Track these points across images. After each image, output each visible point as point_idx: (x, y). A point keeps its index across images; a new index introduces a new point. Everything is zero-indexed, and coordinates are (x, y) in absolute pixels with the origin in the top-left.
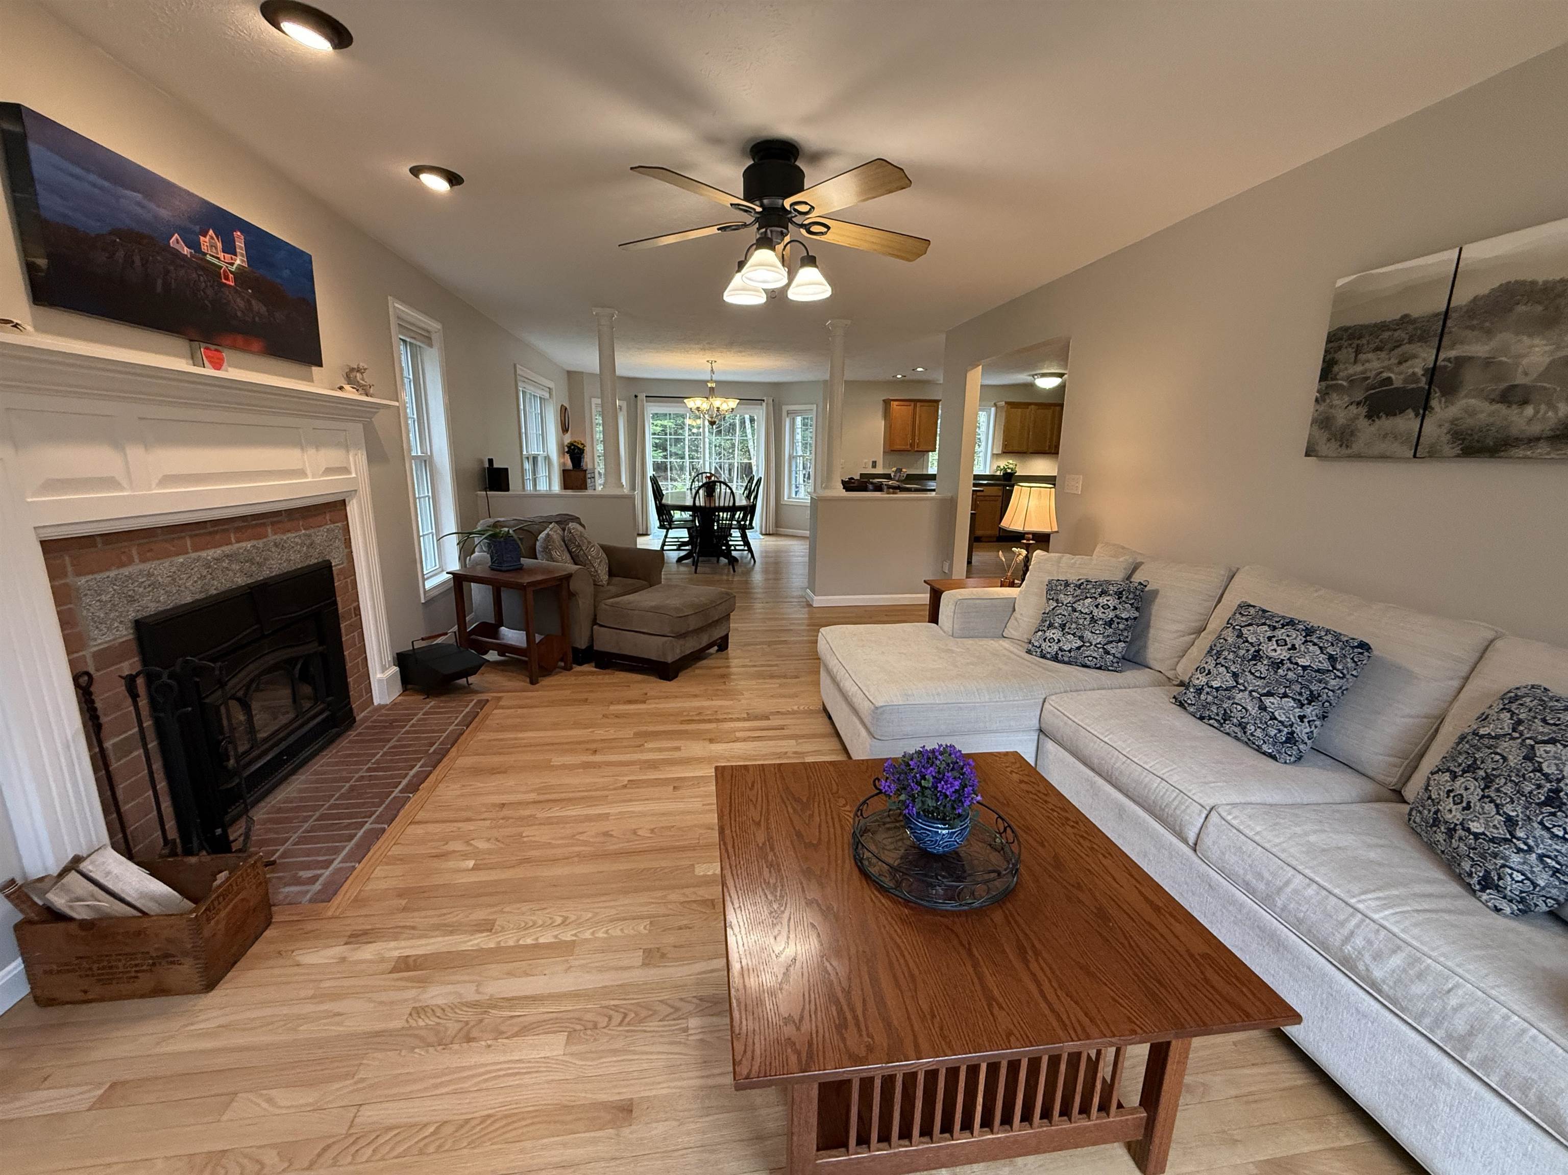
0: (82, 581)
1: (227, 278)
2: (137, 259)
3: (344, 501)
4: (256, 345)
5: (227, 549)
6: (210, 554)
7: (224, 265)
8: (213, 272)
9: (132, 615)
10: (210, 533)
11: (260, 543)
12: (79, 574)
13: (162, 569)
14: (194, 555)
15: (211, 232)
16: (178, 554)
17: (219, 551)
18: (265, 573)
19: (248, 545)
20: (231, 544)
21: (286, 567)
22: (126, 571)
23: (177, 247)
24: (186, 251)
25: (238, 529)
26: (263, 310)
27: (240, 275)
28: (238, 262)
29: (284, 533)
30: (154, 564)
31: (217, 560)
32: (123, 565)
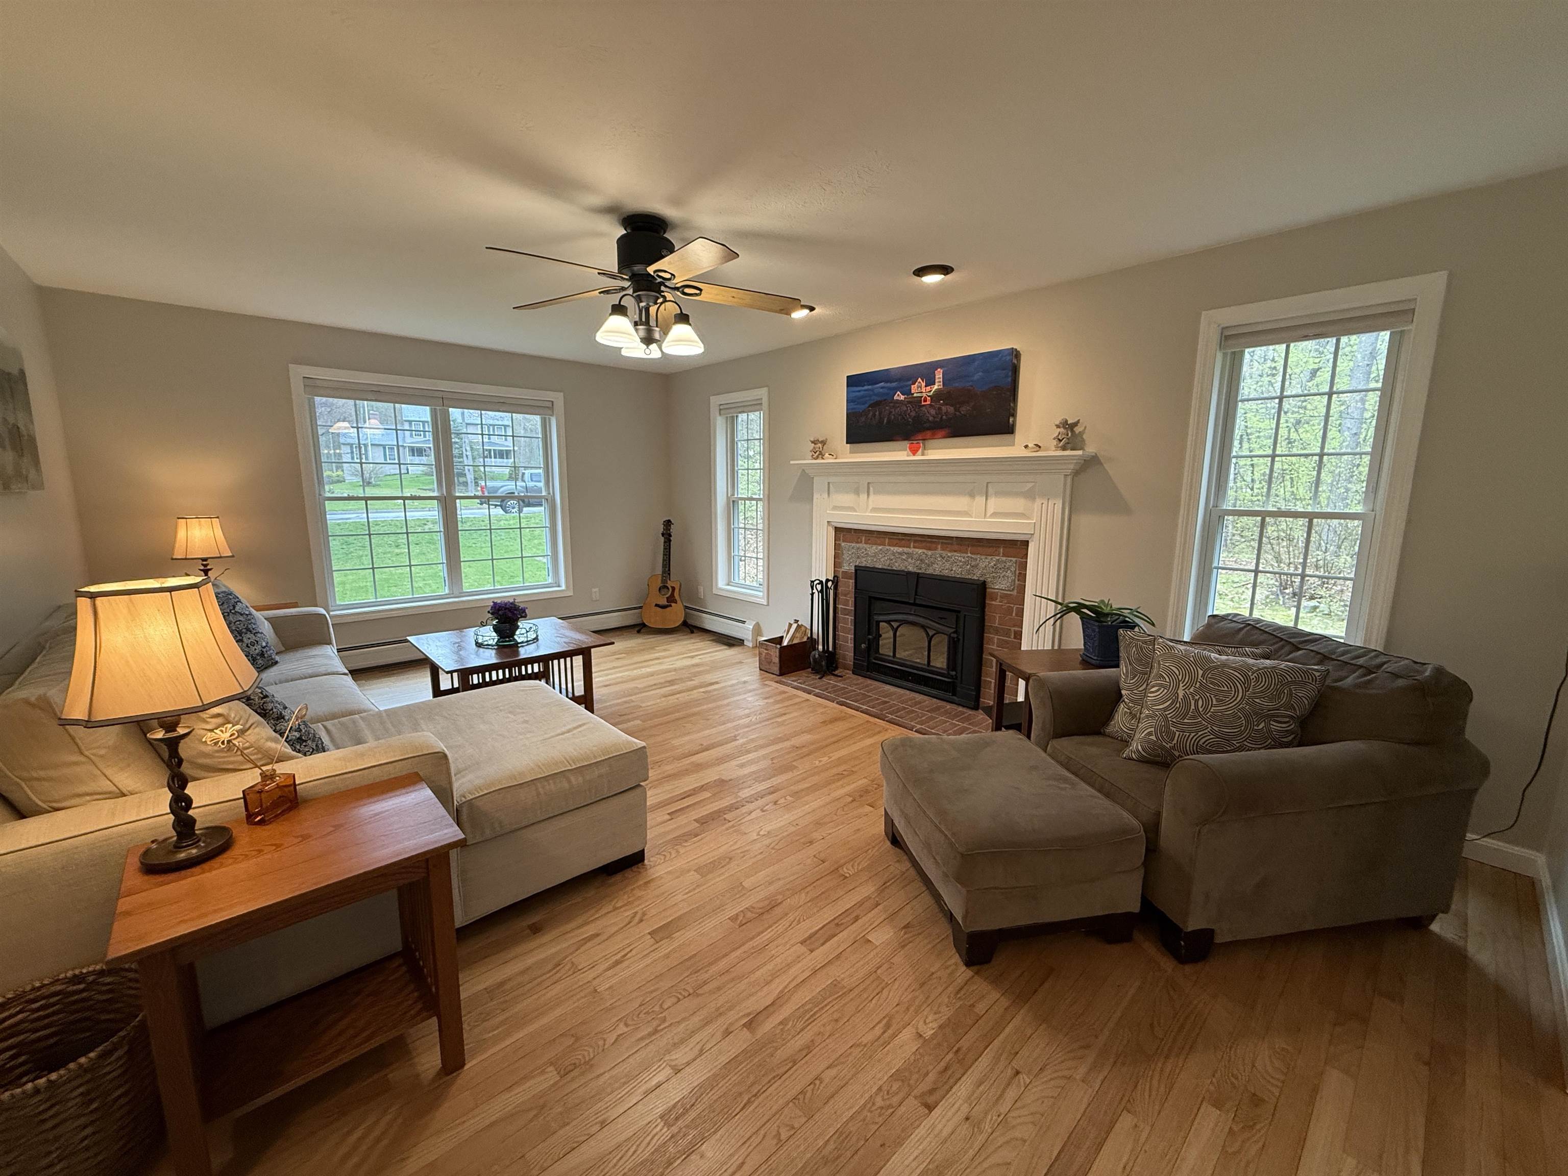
0: (843, 544)
1: (925, 401)
2: (877, 413)
3: (1028, 541)
4: (943, 433)
5: (906, 550)
6: (896, 549)
7: (924, 395)
8: (916, 402)
9: (857, 564)
10: (899, 539)
11: (930, 553)
12: (843, 541)
13: (873, 549)
14: (888, 547)
15: (920, 380)
16: (880, 545)
17: (900, 549)
18: (930, 571)
19: (920, 551)
20: (910, 547)
21: (946, 573)
22: (858, 545)
23: (898, 398)
24: (902, 397)
25: (915, 541)
26: (951, 409)
27: (937, 396)
28: (936, 387)
29: (950, 551)
30: (868, 546)
31: (900, 553)
32: (857, 542)
